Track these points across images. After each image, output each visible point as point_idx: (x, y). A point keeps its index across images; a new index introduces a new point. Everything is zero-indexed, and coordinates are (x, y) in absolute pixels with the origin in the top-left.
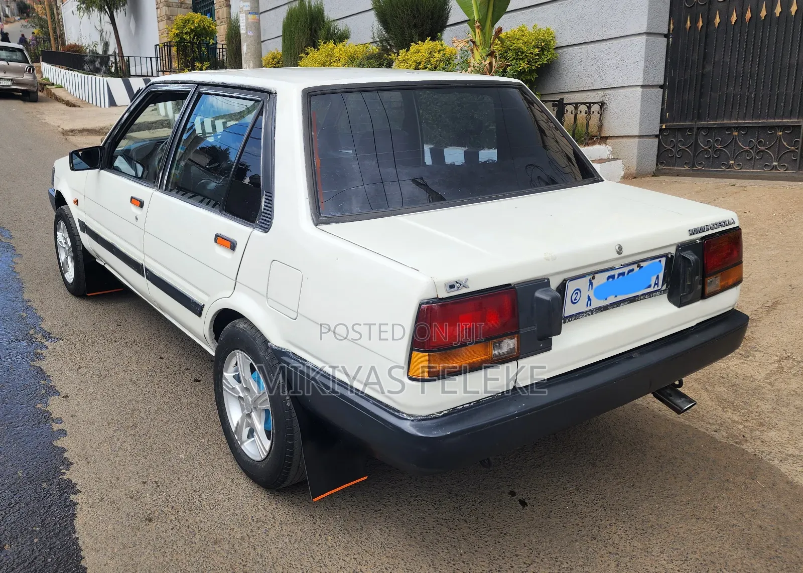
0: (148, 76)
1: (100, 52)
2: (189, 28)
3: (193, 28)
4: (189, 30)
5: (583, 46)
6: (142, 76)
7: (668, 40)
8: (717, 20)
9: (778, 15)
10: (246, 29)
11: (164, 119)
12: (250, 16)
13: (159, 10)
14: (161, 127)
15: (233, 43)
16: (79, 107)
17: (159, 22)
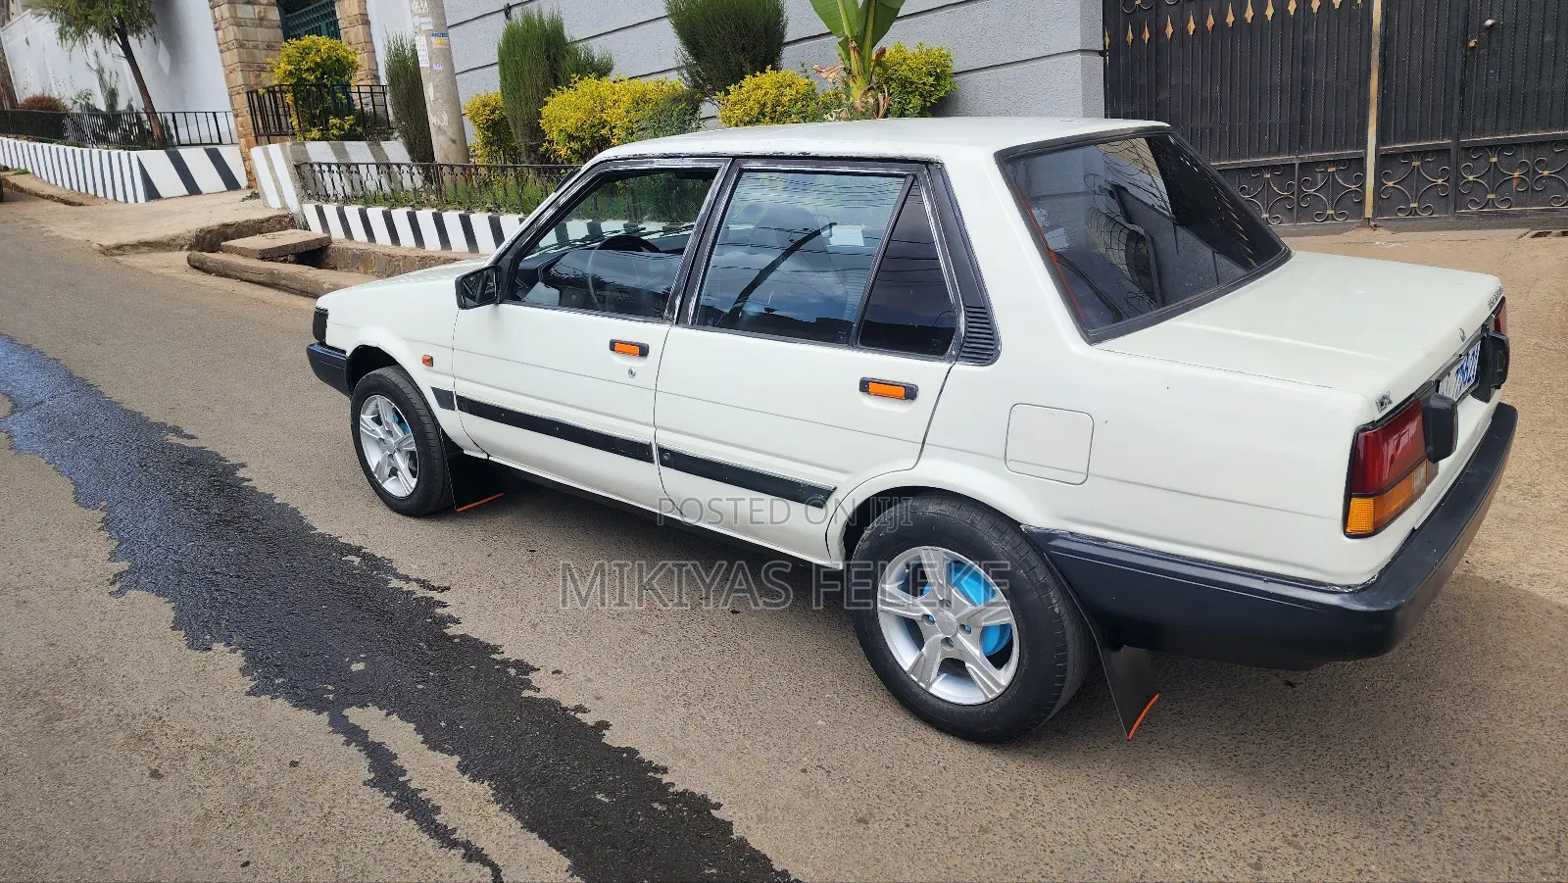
0: (212, 144)
1: (102, 106)
2: (311, 61)
3: (319, 60)
4: (312, 65)
5: (992, 71)
6: (201, 144)
7: (1105, 60)
8: (1170, 30)
9: (1249, 21)
10: (430, 60)
11: (281, 213)
12: (434, 40)
13: (220, 32)
14: (278, 227)
15: (400, 83)
16: (81, 205)
17: (221, 51)
